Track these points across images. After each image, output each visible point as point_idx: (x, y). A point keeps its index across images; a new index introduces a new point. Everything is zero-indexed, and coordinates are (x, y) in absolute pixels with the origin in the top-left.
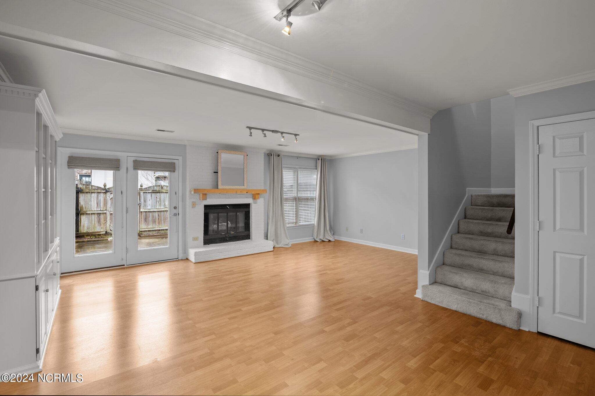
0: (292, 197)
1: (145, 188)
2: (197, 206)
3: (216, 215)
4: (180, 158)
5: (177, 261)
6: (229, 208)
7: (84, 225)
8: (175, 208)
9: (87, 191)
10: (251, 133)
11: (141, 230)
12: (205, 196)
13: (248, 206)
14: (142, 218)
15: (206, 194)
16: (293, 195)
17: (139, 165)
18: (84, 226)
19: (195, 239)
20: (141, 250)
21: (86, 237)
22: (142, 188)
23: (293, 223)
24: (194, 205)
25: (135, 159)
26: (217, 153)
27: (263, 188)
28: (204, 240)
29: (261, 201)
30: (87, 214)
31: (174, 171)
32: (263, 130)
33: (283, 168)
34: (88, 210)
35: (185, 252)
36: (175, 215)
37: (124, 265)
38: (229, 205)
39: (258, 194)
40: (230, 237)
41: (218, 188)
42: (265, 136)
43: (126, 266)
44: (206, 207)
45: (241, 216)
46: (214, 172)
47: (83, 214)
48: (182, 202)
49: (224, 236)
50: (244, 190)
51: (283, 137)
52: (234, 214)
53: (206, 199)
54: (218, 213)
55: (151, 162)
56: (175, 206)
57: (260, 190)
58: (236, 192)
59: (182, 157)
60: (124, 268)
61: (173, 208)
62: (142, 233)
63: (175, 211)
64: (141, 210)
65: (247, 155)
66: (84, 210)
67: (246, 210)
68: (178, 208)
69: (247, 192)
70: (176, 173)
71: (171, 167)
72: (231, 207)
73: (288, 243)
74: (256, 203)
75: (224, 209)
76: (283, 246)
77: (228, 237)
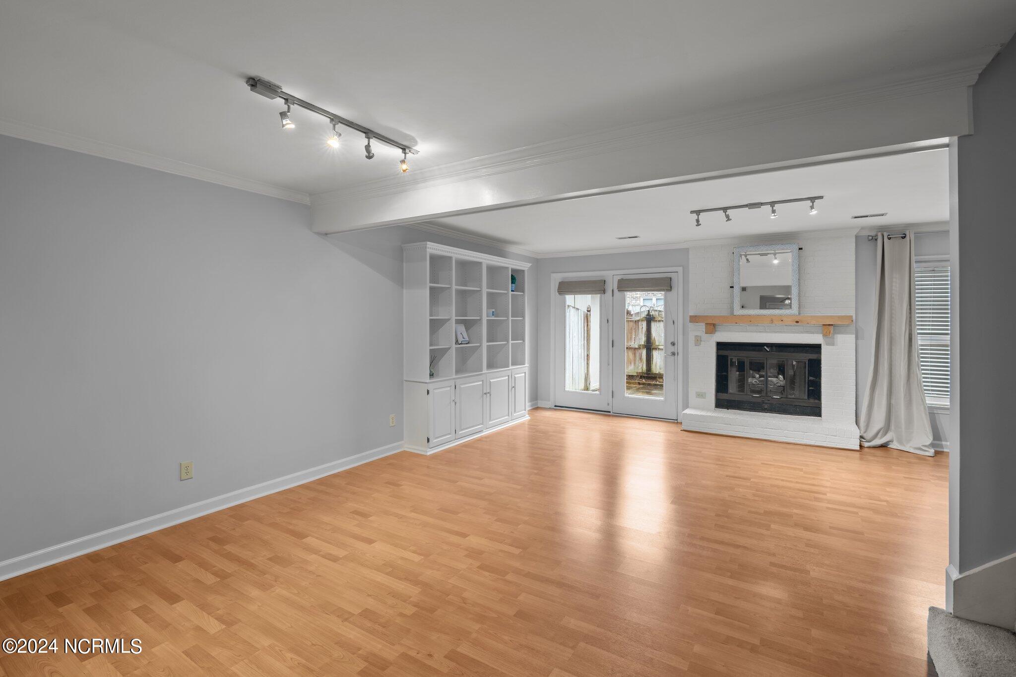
2: (702, 343)
4: (680, 269)
5: (674, 423)
6: (767, 349)
7: (656, 363)
8: (673, 344)
9: (660, 319)
10: (698, 221)
12: (712, 327)
13: (817, 348)
15: (714, 325)
17: (626, 285)
18: (656, 365)
19: (701, 395)
20: (628, 397)
21: (658, 380)
24: (698, 341)
25: (619, 277)
26: (733, 253)
28: (716, 400)
29: (846, 340)
30: (659, 349)
31: (671, 290)
32: (725, 209)
34: (661, 344)
36: (673, 354)
37: (610, 412)
38: (770, 345)
39: (829, 325)
40: (770, 405)
41: (733, 314)
42: (728, 218)
43: (611, 414)
44: (721, 346)
46: (728, 287)
47: (656, 349)
48: (683, 335)
49: (759, 401)
50: (787, 316)
51: (774, 212)
53: (716, 333)
54: (749, 358)
55: (639, 280)
56: (673, 341)
58: (772, 321)
59: (682, 267)
60: (609, 416)
61: (670, 344)
63: (672, 349)
65: (800, 249)
66: (657, 344)
67: (813, 356)
68: (676, 344)
69: (797, 322)
70: (674, 291)
71: (664, 284)
72: (774, 348)
73: (925, 446)
74: (833, 344)
75: (759, 351)
76: (912, 451)
77: (766, 403)
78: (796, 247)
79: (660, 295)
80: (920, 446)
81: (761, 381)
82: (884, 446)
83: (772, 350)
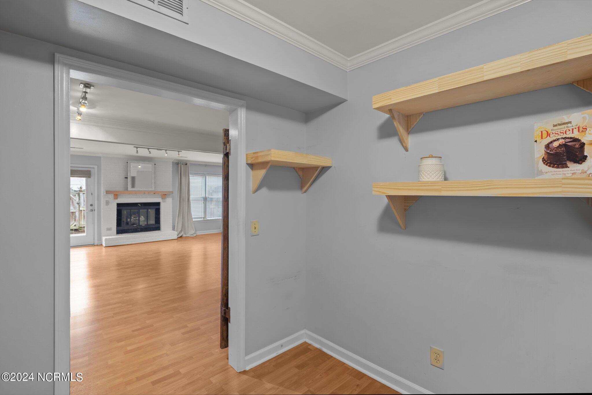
0: (202, 197)
1: (83, 190)
2: (110, 204)
3: (129, 211)
4: (96, 167)
5: (93, 246)
6: (140, 205)
8: (91, 205)
10: (137, 151)
11: (80, 226)
12: (116, 196)
13: (158, 204)
14: (81, 216)
15: (117, 195)
16: (202, 196)
19: (109, 229)
22: (81, 189)
23: (201, 218)
24: (107, 203)
26: (127, 163)
27: (171, 190)
28: (117, 231)
29: (169, 200)
31: (90, 177)
32: (149, 148)
33: (190, 174)
35: (100, 239)
36: (91, 210)
38: (141, 204)
39: (165, 195)
40: (141, 229)
41: (127, 190)
42: (150, 153)
44: (119, 205)
45: (152, 212)
46: (125, 178)
48: (98, 201)
49: (136, 228)
50: (151, 191)
51: (167, 153)
52: (146, 210)
53: (117, 199)
54: (131, 210)
56: (92, 204)
57: (169, 192)
58: (145, 193)
59: (97, 166)
61: (90, 205)
62: (81, 228)
63: (91, 208)
64: (81, 209)
65: (155, 164)
67: (157, 207)
68: (93, 205)
69: (154, 194)
70: (92, 178)
71: (86, 174)
72: (142, 205)
73: (193, 233)
74: (165, 202)
75: (136, 206)
76: (189, 236)
77: (139, 229)
78: (154, 164)
79: (84, 179)
80: (192, 234)
81: (134, 219)
82: (181, 237)
83: (141, 206)
